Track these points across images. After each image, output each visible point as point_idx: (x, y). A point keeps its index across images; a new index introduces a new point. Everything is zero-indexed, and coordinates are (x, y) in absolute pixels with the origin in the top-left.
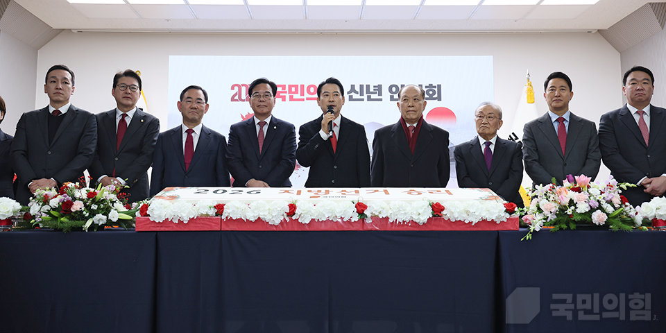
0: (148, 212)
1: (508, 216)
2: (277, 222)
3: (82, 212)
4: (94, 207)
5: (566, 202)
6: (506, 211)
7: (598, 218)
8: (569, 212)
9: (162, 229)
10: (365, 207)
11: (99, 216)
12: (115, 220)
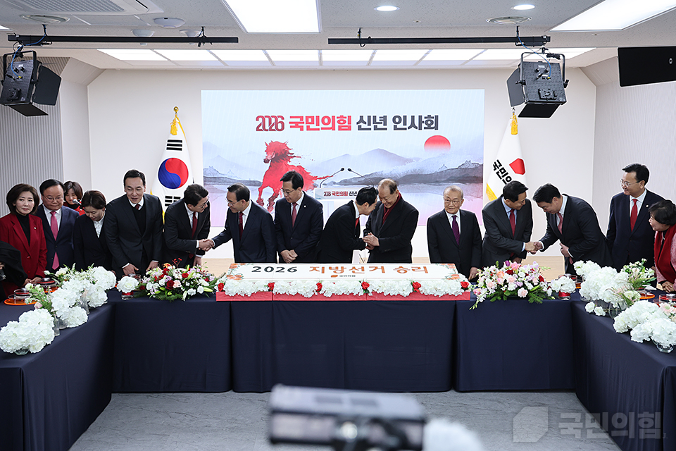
0: (224, 289)
1: (463, 291)
2: (310, 296)
3: (180, 288)
4: (188, 284)
5: (501, 283)
6: (462, 288)
7: (522, 293)
8: (503, 289)
9: (234, 300)
10: (368, 285)
11: (191, 290)
12: (201, 292)
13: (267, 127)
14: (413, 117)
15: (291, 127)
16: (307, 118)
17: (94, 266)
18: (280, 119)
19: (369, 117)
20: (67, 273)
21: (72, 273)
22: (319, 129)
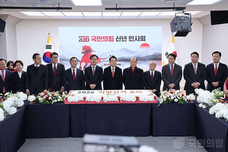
0: (67, 100)
1: (154, 100)
2: (99, 102)
3: (51, 99)
4: (54, 98)
5: (168, 97)
6: (154, 99)
7: (176, 100)
8: (169, 99)
9: (71, 104)
10: (120, 98)
11: (55, 100)
12: (59, 101)
13: (83, 40)
14: (136, 37)
15: (92, 40)
16: (98, 37)
17: (19, 92)
18: (87, 38)
19: (120, 37)
20: (9, 94)
21: (11, 94)
22: (102, 41)
